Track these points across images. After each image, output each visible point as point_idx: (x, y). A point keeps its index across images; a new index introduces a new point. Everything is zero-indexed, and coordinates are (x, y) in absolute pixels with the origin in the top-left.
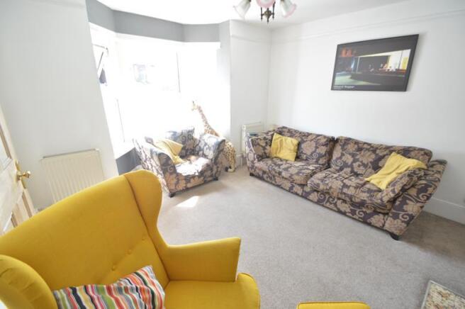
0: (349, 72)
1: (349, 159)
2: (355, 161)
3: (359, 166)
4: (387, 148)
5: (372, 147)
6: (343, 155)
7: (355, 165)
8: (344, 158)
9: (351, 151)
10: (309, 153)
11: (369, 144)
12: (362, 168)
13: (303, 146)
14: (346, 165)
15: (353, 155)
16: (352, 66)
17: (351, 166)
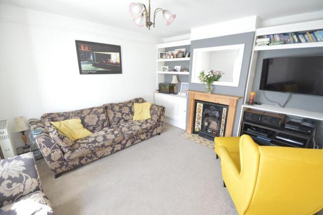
0: (90, 62)
1: (119, 115)
2: (122, 114)
3: (126, 116)
4: (130, 102)
5: (124, 104)
6: (115, 114)
7: (124, 116)
8: (117, 116)
9: (118, 110)
10: (94, 123)
11: (122, 103)
12: (127, 116)
13: (86, 121)
14: (120, 119)
15: (120, 112)
16: (92, 58)
17: (123, 118)
